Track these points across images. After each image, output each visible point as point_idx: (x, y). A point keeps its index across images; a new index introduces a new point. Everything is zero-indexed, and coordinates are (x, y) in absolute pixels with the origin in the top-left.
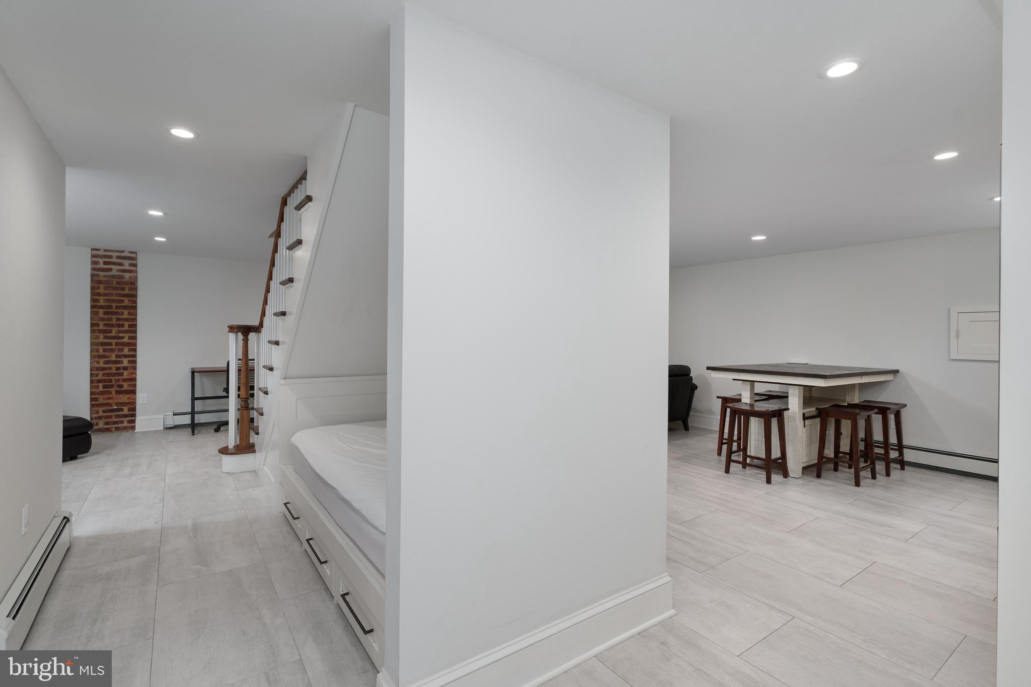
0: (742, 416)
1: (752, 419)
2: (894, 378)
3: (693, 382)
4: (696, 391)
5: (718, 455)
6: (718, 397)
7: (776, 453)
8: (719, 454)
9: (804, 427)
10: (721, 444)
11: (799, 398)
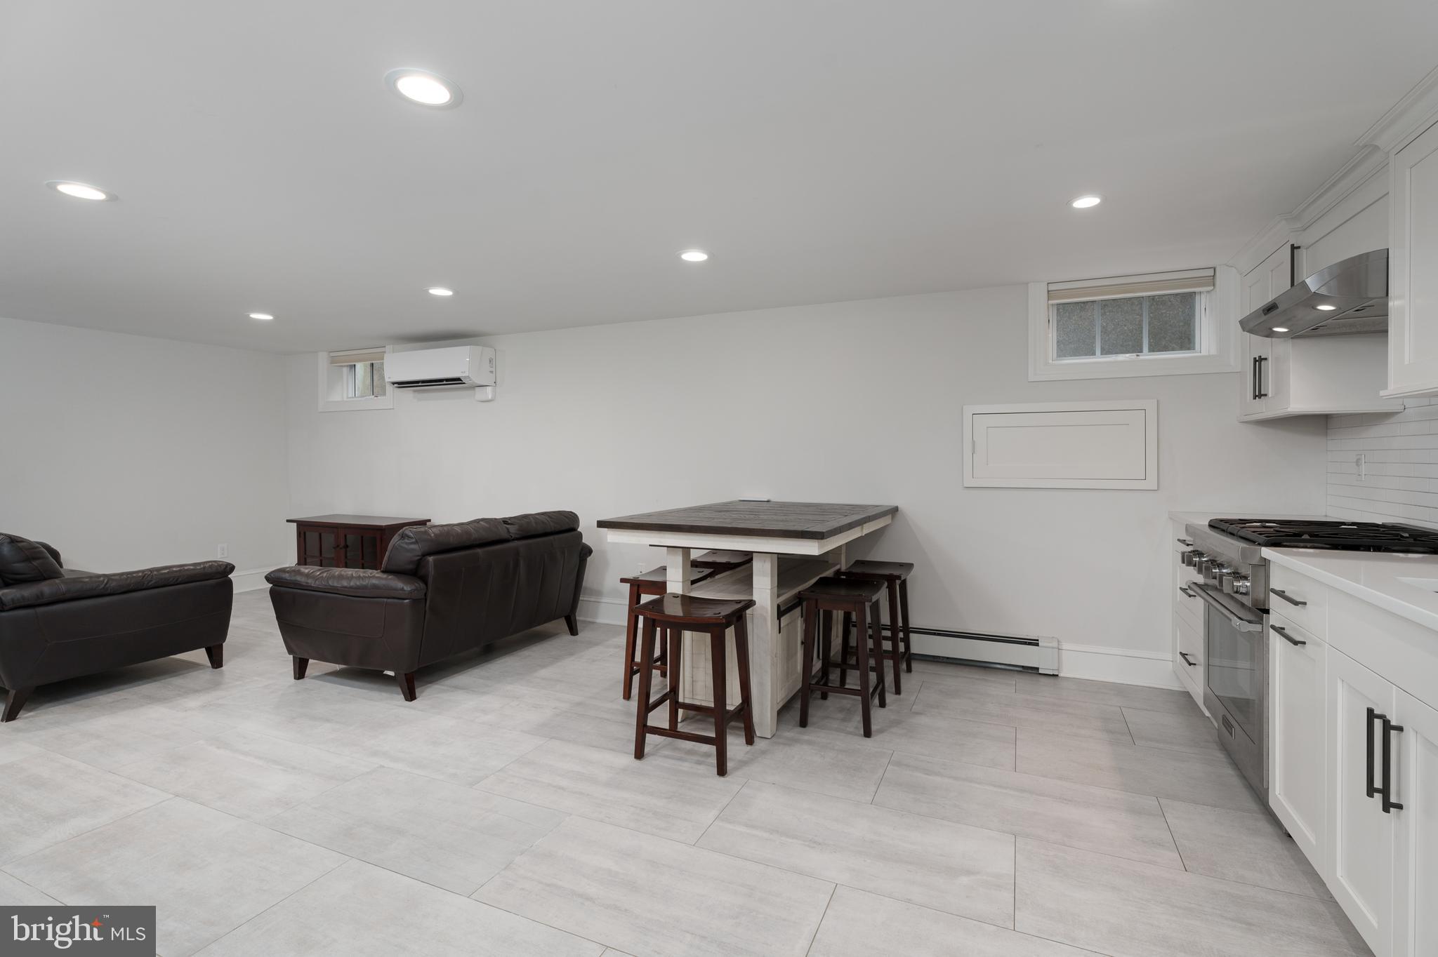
0: (668, 630)
1: (687, 636)
2: (893, 518)
3: (584, 541)
4: (588, 559)
5: (624, 698)
6: (623, 580)
7: (733, 699)
8: (627, 696)
9: (780, 632)
10: (630, 673)
11: (772, 576)
